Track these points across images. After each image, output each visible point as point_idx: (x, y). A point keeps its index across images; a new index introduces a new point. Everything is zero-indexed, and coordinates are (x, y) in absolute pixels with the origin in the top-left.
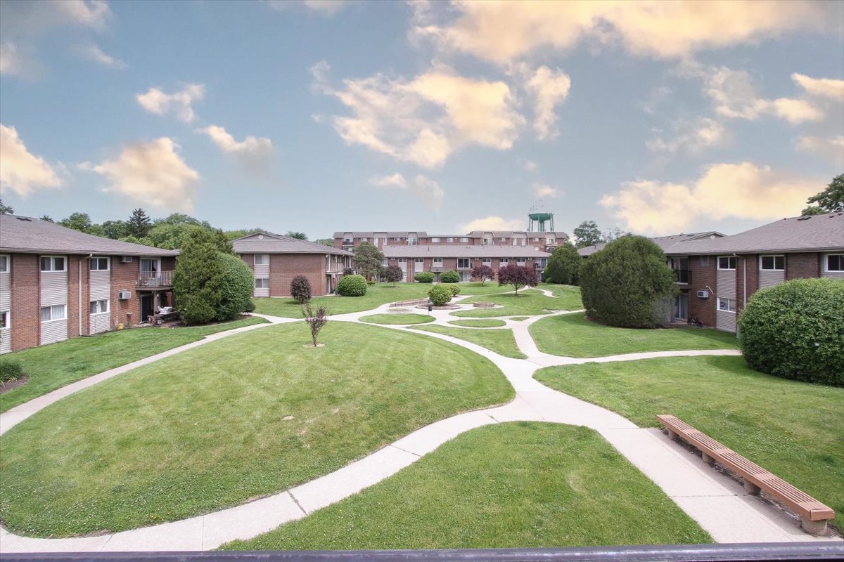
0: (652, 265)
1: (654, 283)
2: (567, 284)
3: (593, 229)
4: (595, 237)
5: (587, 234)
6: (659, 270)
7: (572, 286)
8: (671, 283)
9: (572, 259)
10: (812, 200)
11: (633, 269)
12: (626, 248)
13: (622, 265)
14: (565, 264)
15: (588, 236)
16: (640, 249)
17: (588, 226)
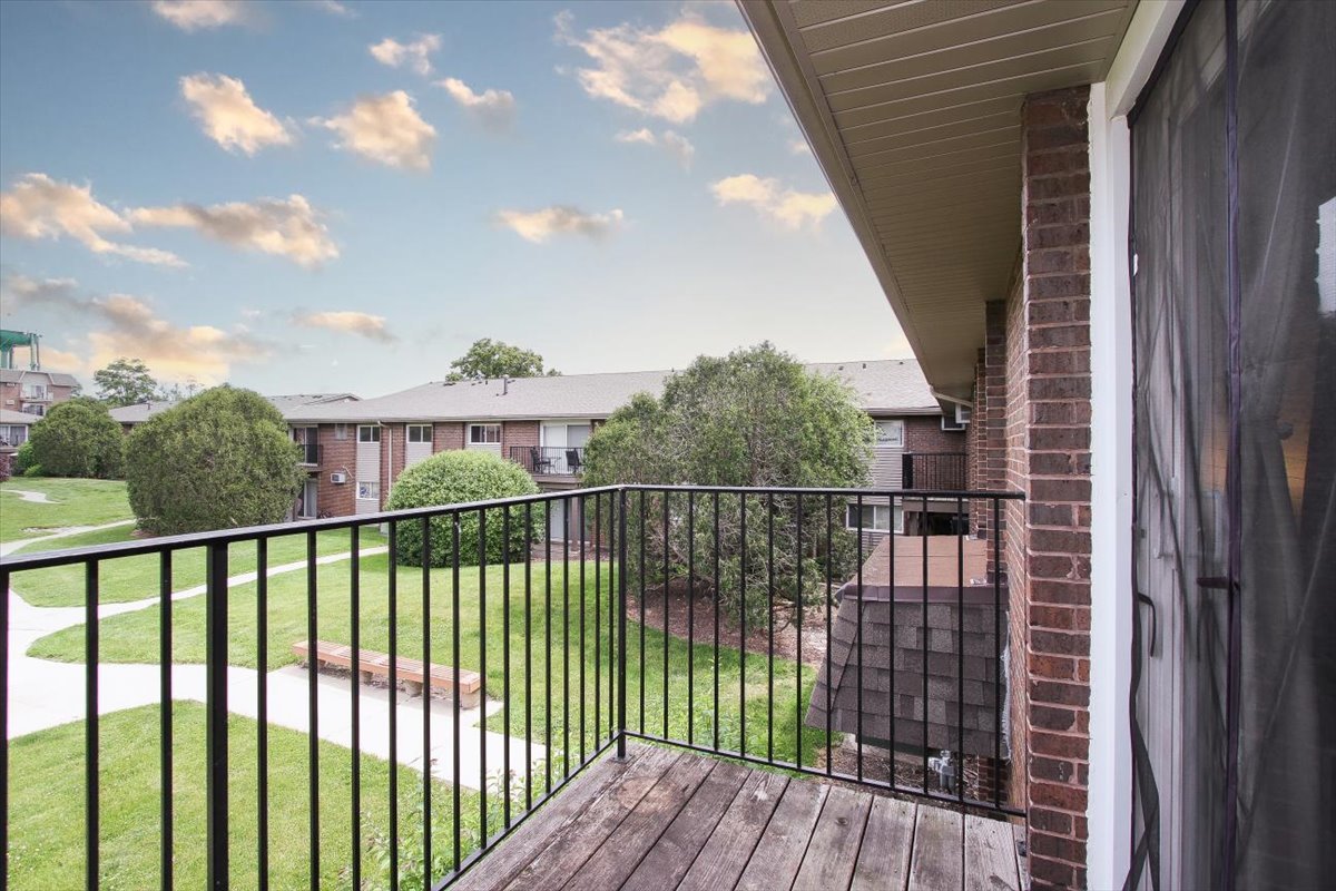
0: (266, 436)
1: (270, 464)
2: (84, 475)
3: (140, 375)
4: (143, 389)
5: (126, 385)
6: (277, 443)
7: (95, 481)
8: (293, 464)
9: (96, 427)
10: (455, 365)
11: (233, 441)
12: (222, 408)
13: (215, 435)
14: (79, 436)
15: (129, 386)
16: (245, 410)
17: (129, 368)
